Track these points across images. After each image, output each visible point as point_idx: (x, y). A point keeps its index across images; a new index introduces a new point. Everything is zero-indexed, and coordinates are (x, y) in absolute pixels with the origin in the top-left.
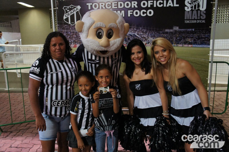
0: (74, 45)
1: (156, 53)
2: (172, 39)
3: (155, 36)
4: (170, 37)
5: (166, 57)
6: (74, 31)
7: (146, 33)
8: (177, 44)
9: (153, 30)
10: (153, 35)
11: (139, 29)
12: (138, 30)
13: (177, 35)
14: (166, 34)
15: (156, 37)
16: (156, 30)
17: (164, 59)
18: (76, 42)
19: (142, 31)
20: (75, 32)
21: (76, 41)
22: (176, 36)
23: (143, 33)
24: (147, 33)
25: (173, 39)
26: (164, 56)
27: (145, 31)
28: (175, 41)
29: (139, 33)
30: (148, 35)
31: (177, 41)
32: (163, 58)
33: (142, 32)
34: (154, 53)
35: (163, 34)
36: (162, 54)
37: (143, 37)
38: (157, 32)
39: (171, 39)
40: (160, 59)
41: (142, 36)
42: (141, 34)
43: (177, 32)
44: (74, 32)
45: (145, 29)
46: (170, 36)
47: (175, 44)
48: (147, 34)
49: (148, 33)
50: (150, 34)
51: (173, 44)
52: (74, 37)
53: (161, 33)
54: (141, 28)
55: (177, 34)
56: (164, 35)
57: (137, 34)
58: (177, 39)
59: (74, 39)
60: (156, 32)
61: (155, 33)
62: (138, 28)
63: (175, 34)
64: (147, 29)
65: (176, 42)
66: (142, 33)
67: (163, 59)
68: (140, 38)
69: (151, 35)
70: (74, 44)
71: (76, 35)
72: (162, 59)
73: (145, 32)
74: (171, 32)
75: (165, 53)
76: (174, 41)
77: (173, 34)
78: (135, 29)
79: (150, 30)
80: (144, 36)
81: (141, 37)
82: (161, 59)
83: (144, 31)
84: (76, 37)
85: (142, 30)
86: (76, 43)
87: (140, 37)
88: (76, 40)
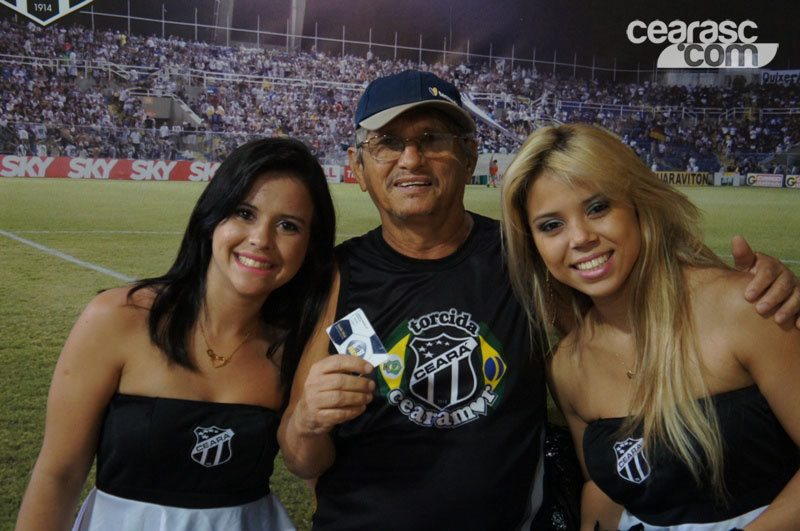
0: (50, 160)
1: (543, 228)
2: (710, 134)
3: (595, 120)
4: (695, 121)
5: (611, 252)
6: (51, 64)
7: (535, 92)
8: (742, 171)
9: (584, 75)
10: (584, 111)
11: (492, 68)
12: (482, 78)
13: (749, 112)
14: (672, 103)
15: (600, 122)
16: (605, 80)
17: (601, 260)
18: (65, 142)
19: (510, 85)
20: (61, 71)
21: (66, 132)
22: (739, 116)
23: (516, 92)
24: (545, 95)
25: (718, 138)
26: (596, 243)
27: (527, 81)
28: (734, 147)
29: (491, 97)
30: (551, 107)
31: (746, 149)
32: (596, 257)
33: (511, 89)
34: (534, 227)
35: (653, 101)
36: (588, 233)
37: (518, 122)
38: (611, 93)
39: (705, 139)
40: (574, 266)
41: (511, 115)
42: (501, 105)
43: (747, 90)
44: (50, 73)
45: (527, 66)
46: (701, 117)
47: (730, 170)
48: (544, 100)
49: (551, 96)
50: (559, 104)
51: (717, 169)
52: (55, 109)
53: (638, 97)
54: (501, 63)
55: (748, 102)
56: (658, 108)
57: (476, 102)
58: (746, 135)
59: (52, 120)
60: (600, 87)
61: (593, 96)
62: (483, 61)
63: (731, 102)
64: (543, 70)
65: (737, 159)
66: (508, 98)
67: (594, 263)
68: (498, 132)
69: (570, 111)
70: (49, 154)
71: (65, 92)
72: (588, 265)
73: (532, 86)
74: (705, 90)
75: (608, 225)
76: (727, 151)
77: (718, 104)
78: (462, 68)
79: (564, 75)
80: (523, 115)
81: (505, 122)
82: (583, 266)
83: (521, 80)
84: (65, 109)
85: (508, 74)
86: (69, 148)
87: (495, 123)
88: (67, 124)
